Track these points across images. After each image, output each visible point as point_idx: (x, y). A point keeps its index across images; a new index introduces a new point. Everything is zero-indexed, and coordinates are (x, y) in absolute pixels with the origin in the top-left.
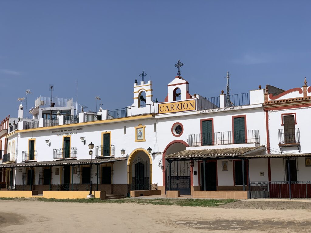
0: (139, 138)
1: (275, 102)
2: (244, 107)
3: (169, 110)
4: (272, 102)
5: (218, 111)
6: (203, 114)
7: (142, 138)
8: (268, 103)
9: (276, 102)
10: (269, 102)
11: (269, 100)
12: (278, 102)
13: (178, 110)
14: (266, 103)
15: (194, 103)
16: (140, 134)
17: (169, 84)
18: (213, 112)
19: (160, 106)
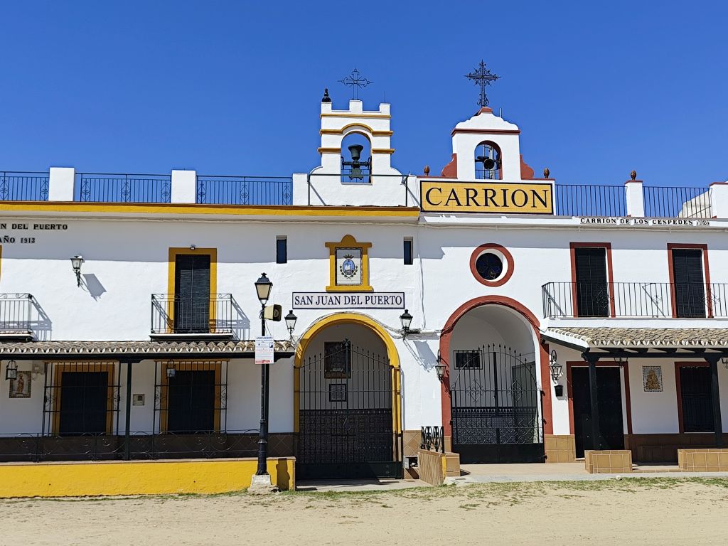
7: (356, 279)
13: (492, 208)
15: (549, 193)
16: (347, 268)
19: (426, 187)
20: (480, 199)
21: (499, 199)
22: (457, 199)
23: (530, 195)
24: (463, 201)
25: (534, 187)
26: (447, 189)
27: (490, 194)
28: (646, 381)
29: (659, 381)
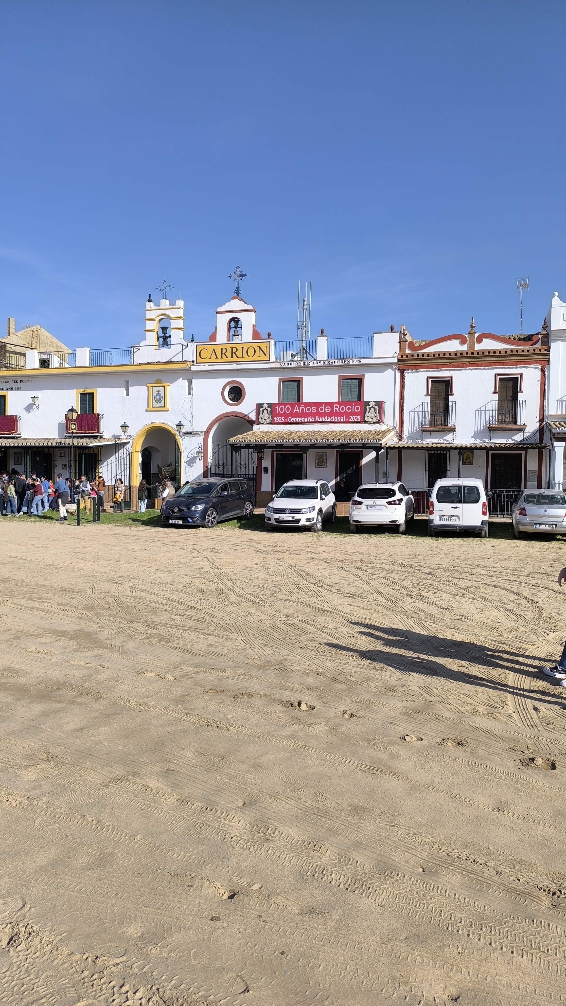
0: (155, 404)
1: (418, 355)
2: (363, 361)
3: (217, 358)
4: (413, 356)
5: (315, 365)
6: (284, 368)
7: (162, 404)
8: (405, 357)
9: (420, 357)
10: (407, 356)
11: (408, 351)
12: (423, 355)
13: (235, 359)
14: (402, 356)
15: (268, 347)
16: (158, 397)
17: (219, 309)
18: (305, 366)
19: (199, 348)
20: (229, 354)
21: (239, 353)
22: (216, 355)
23: (257, 349)
24: (219, 355)
25: (259, 344)
26: (210, 349)
27: (234, 350)
28: (317, 461)
29: (325, 461)
